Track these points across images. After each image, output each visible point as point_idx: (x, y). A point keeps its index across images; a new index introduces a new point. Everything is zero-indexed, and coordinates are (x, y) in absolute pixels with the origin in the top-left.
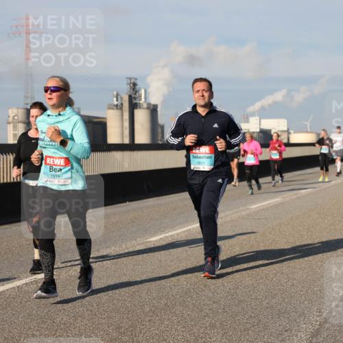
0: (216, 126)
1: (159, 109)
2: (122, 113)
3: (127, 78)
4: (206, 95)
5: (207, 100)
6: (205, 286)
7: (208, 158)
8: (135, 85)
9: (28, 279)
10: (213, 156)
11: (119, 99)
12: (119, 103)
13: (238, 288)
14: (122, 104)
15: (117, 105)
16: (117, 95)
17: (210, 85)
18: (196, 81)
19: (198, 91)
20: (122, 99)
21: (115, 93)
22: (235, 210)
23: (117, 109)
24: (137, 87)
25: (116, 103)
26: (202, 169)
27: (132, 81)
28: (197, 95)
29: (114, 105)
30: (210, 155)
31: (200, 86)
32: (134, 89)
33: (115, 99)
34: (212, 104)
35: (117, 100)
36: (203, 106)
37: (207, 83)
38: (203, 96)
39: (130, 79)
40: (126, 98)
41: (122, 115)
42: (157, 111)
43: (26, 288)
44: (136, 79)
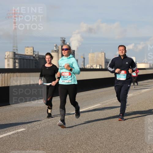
0: (127, 63)
1: (75, 52)
2: (58, 54)
3: (61, 38)
4: (124, 52)
5: (124, 53)
6: (97, 135)
7: (124, 75)
8: (64, 41)
9: (14, 132)
10: (126, 74)
11: (57, 48)
12: (57, 49)
13: (112, 136)
14: (58, 50)
15: (56, 50)
16: (56, 46)
17: (125, 48)
18: (120, 46)
19: (121, 50)
20: (58, 48)
21: (55, 45)
22: (111, 100)
23: (56, 52)
24: (65, 42)
25: (55, 49)
26: (121, 80)
27: (63, 39)
28: (120, 52)
29: (55, 51)
30: (124, 74)
31: (121, 48)
32: (64, 43)
33: (55, 48)
34: (125, 55)
35: (56, 48)
36: (122, 56)
37: (124, 47)
38: (122, 52)
39: (62, 38)
40: (60, 47)
41: (58, 55)
42: (74, 53)
43: (13, 136)
44: (65, 38)
